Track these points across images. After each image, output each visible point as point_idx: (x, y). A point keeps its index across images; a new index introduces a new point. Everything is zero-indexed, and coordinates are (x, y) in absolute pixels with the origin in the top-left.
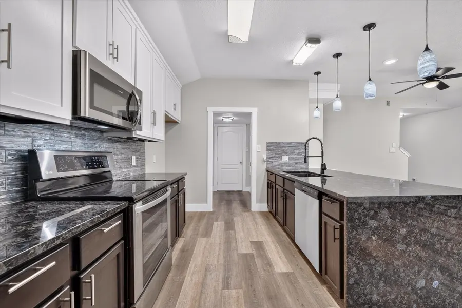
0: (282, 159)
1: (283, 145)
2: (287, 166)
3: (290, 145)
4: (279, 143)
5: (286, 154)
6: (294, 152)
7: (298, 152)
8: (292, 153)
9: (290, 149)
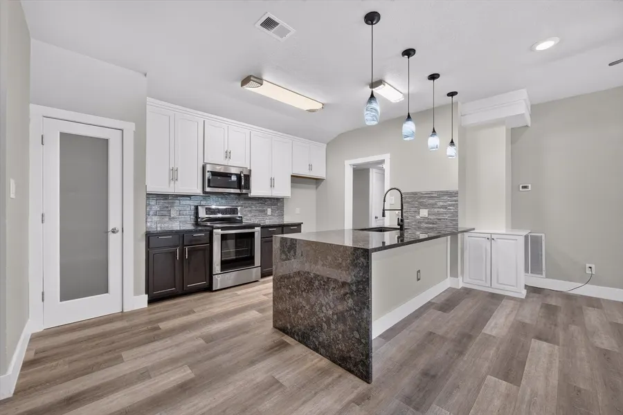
0: (419, 213)
1: (422, 195)
2: (427, 223)
3: (430, 195)
4: (415, 194)
5: (425, 206)
6: (436, 204)
7: (441, 204)
8: (433, 206)
9: (431, 201)
